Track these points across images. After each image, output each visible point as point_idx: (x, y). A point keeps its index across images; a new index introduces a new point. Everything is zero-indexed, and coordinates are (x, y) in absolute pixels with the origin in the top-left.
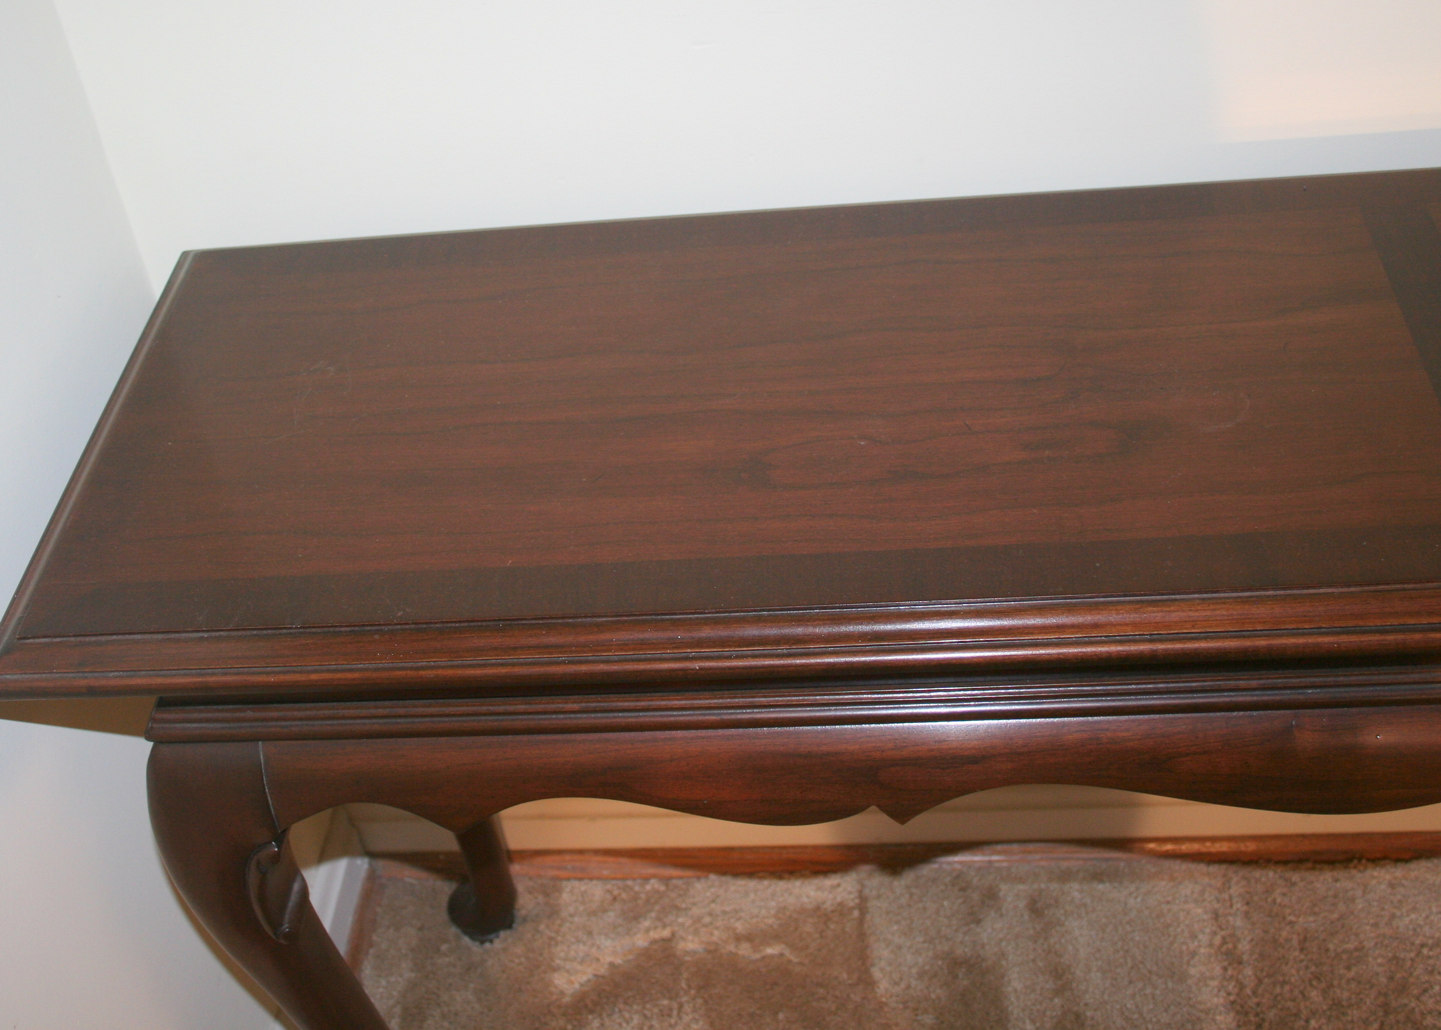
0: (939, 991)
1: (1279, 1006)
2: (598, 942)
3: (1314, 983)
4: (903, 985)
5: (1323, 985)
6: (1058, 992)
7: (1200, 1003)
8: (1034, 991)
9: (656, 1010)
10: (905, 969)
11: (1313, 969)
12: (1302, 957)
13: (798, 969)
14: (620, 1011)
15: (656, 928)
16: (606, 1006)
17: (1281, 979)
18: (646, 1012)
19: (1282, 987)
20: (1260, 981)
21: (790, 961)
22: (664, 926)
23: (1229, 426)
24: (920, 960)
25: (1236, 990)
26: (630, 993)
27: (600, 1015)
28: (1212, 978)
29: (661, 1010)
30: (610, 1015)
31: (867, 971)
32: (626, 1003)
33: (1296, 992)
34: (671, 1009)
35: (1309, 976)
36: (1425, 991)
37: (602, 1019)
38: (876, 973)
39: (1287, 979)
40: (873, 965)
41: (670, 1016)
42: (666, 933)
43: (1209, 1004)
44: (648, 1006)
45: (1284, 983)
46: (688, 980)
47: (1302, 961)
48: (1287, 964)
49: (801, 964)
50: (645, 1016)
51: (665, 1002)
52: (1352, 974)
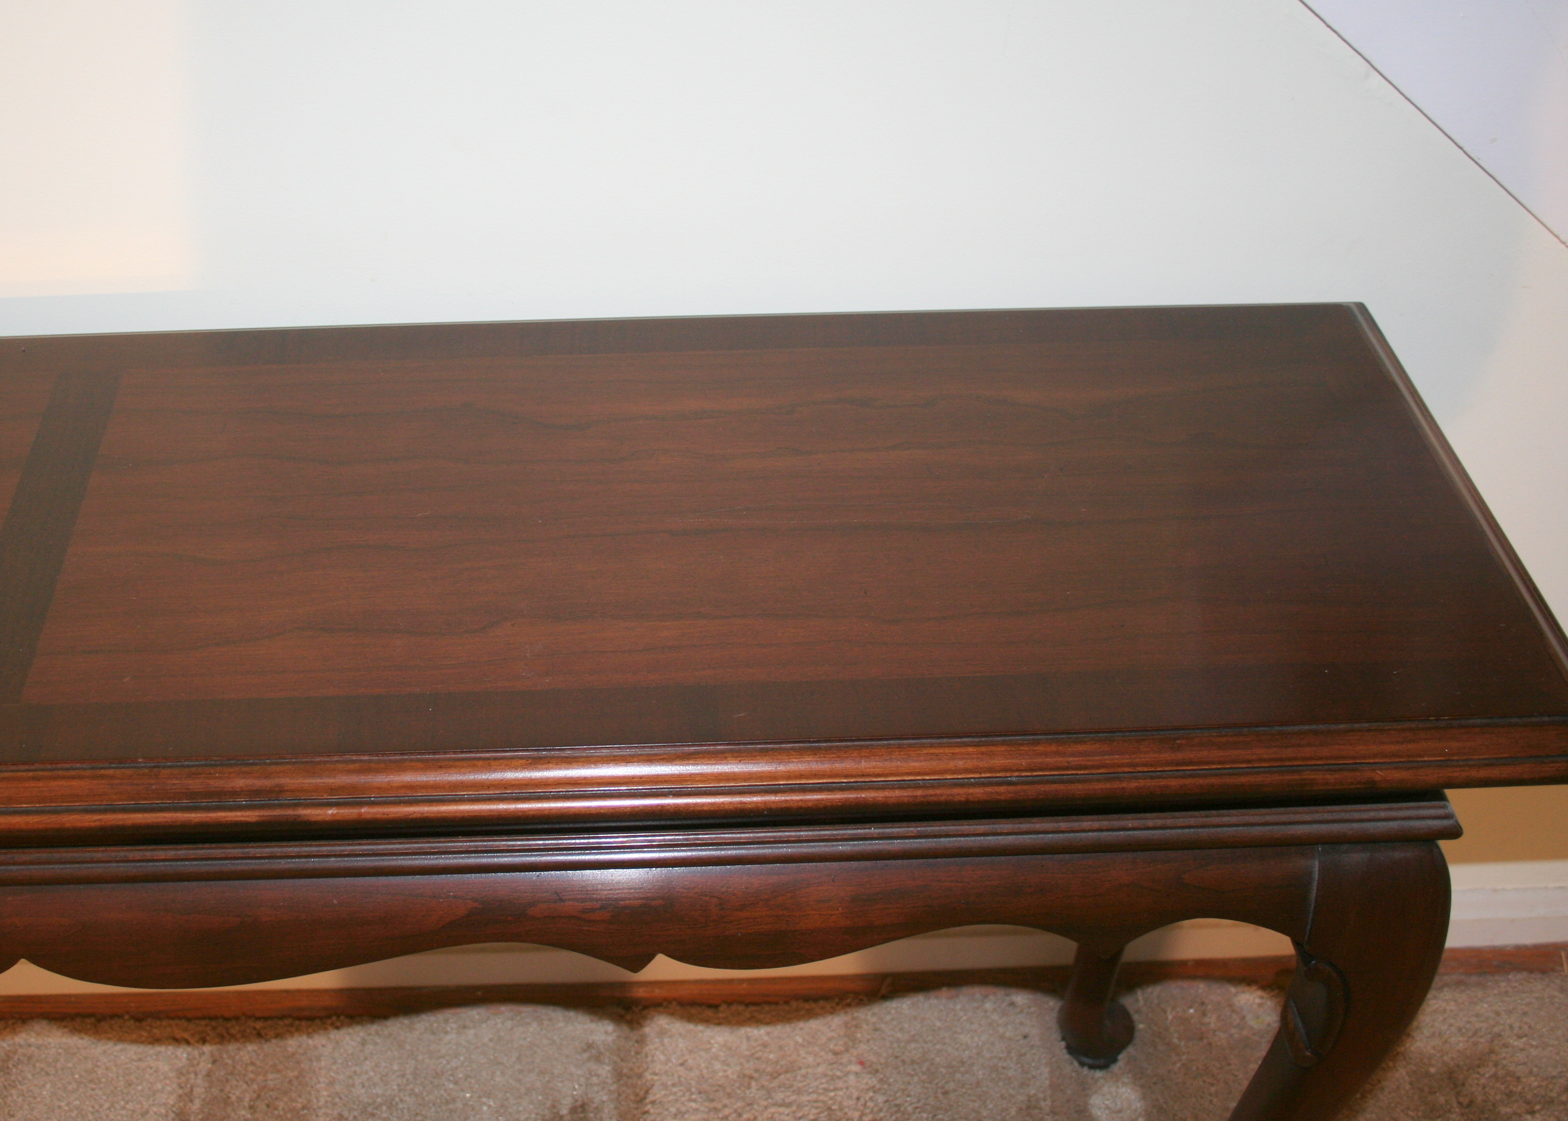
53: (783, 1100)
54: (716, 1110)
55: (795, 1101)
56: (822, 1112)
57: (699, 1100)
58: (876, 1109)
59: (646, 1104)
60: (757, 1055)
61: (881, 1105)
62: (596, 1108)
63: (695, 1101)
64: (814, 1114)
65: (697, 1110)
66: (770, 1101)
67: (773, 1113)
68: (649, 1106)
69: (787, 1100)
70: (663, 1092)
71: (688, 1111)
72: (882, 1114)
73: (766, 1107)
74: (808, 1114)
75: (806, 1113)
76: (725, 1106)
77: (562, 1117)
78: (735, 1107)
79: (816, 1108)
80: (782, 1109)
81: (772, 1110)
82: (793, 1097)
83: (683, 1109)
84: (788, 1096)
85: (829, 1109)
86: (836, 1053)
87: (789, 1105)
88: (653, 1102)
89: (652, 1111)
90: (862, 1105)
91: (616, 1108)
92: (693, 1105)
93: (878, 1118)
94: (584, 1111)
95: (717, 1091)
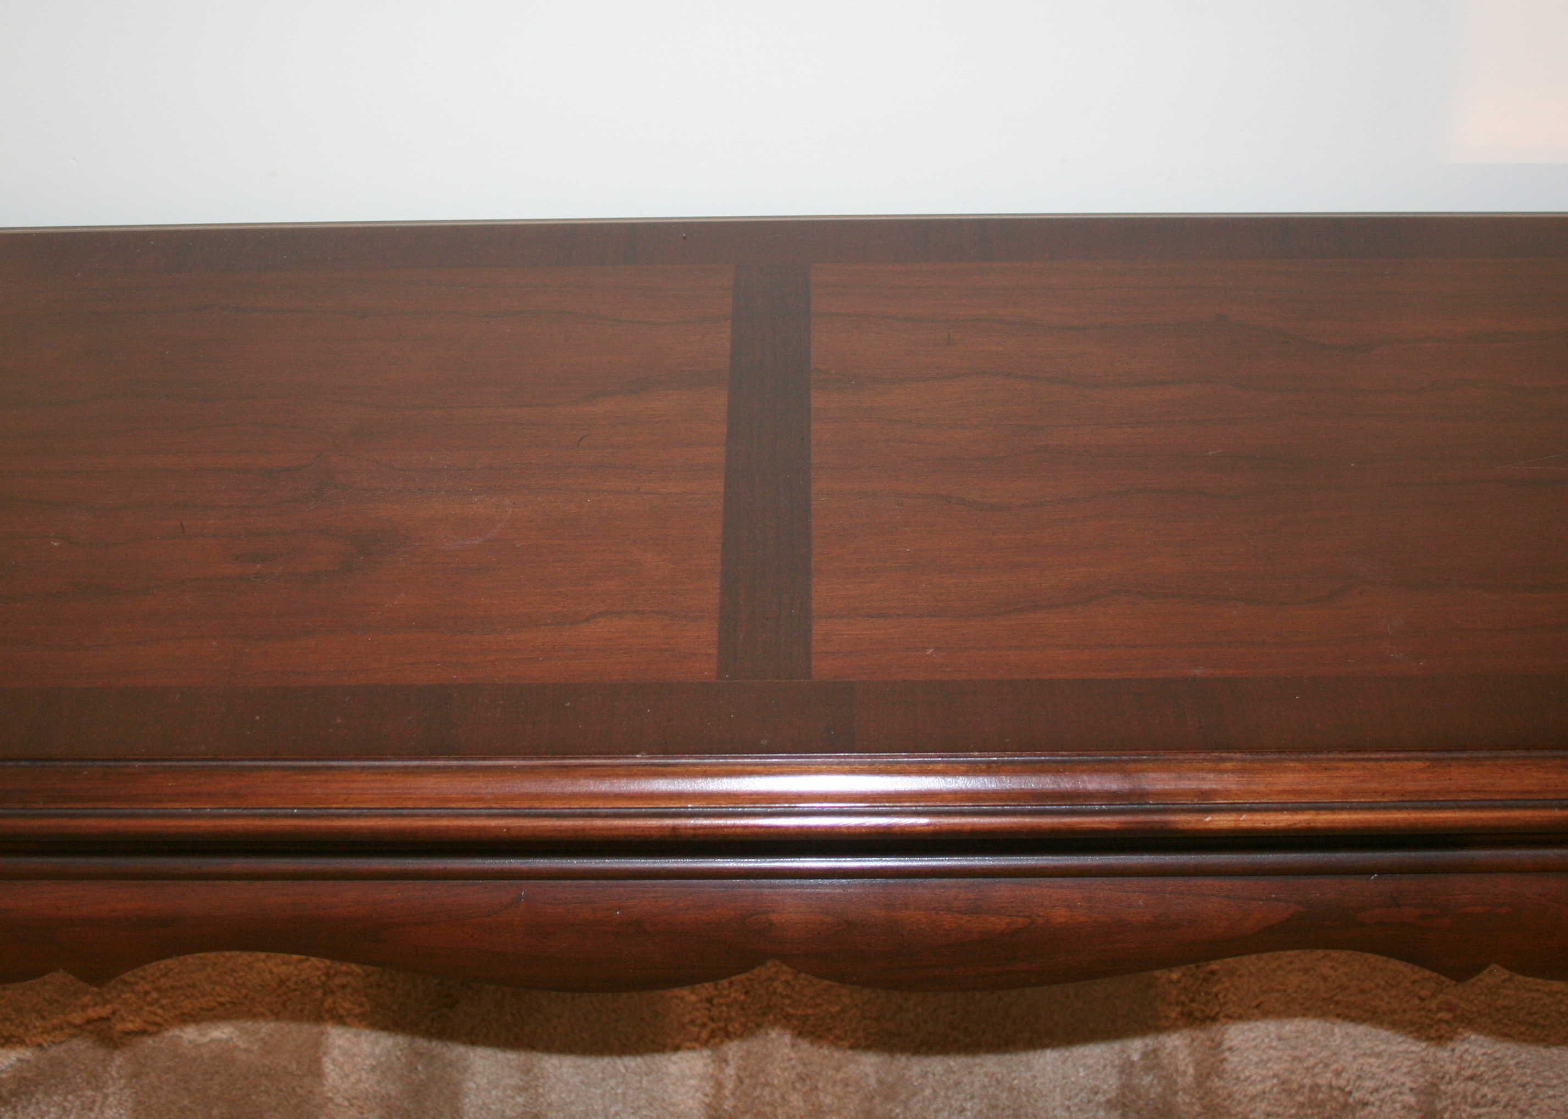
0: (391, 1087)
1: (755, 1111)
2: (27, 1021)
3: (798, 1085)
4: (353, 1078)
5: (807, 1088)
6: (521, 1090)
7: (673, 1105)
8: (496, 1087)
9: (78, 1103)
10: (359, 1060)
11: (800, 1068)
12: (792, 1055)
13: (243, 1056)
14: (38, 1103)
15: (96, 1005)
16: (23, 1097)
17: (763, 1080)
18: (66, 1104)
19: (762, 1089)
20: (741, 1081)
21: (236, 1047)
22: (106, 1002)
23: (476, 542)
24: (377, 1050)
25: (713, 1091)
26: (53, 1081)
27: (14, 1108)
28: (692, 1077)
29: (83, 1103)
30: (24, 1107)
31: (318, 1061)
32: (46, 1093)
33: (777, 1095)
34: (94, 1102)
35: (793, 1076)
36: (914, 1094)
37: (16, 1112)
38: (328, 1066)
39: (769, 1079)
40: (325, 1054)
41: (91, 1109)
42: (105, 1011)
43: (682, 1107)
44: (70, 1097)
45: (767, 1084)
46: (120, 1067)
47: (790, 1059)
48: (772, 1063)
49: (247, 1050)
50: (64, 1109)
51: (89, 1093)
52: (840, 1075)
53: (1371, 1048)
54: (1300, 1060)
55: (1385, 1050)
56: (1415, 1064)
57: (1280, 1047)
58: (1474, 1064)
59: (1223, 1052)
60: (1336, 998)
61: (1480, 1058)
62: (1169, 1054)
63: (1275, 1048)
64: (1407, 1067)
65: (1280, 1058)
66: (1357, 1050)
67: (1362, 1065)
68: (1227, 1054)
69: (1377, 1050)
70: (1240, 1037)
71: (1269, 1060)
72: (1482, 1069)
73: (1355, 1057)
74: (1400, 1067)
75: (1399, 1064)
76: (1309, 1055)
77: (1133, 1064)
78: (1320, 1056)
79: (1409, 1059)
80: (1372, 1060)
81: (1361, 1060)
82: (1382, 1047)
83: (1265, 1057)
84: (1377, 1045)
85: (1423, 1061)
86: (1422, 999)
87: (1379, 1055)
88: (1230, 1049)
89: (1231, 1059)
90: (1458, 1058)
91: (1190, 1054)
92: (1272, 1052)
93: (1478, 1073)
94: (1156, 1057)
95: (1297, 1037)
